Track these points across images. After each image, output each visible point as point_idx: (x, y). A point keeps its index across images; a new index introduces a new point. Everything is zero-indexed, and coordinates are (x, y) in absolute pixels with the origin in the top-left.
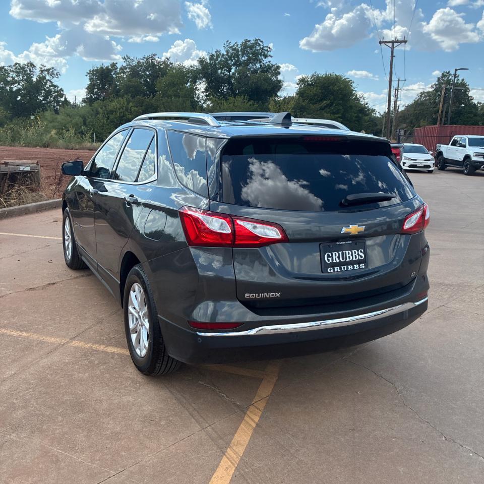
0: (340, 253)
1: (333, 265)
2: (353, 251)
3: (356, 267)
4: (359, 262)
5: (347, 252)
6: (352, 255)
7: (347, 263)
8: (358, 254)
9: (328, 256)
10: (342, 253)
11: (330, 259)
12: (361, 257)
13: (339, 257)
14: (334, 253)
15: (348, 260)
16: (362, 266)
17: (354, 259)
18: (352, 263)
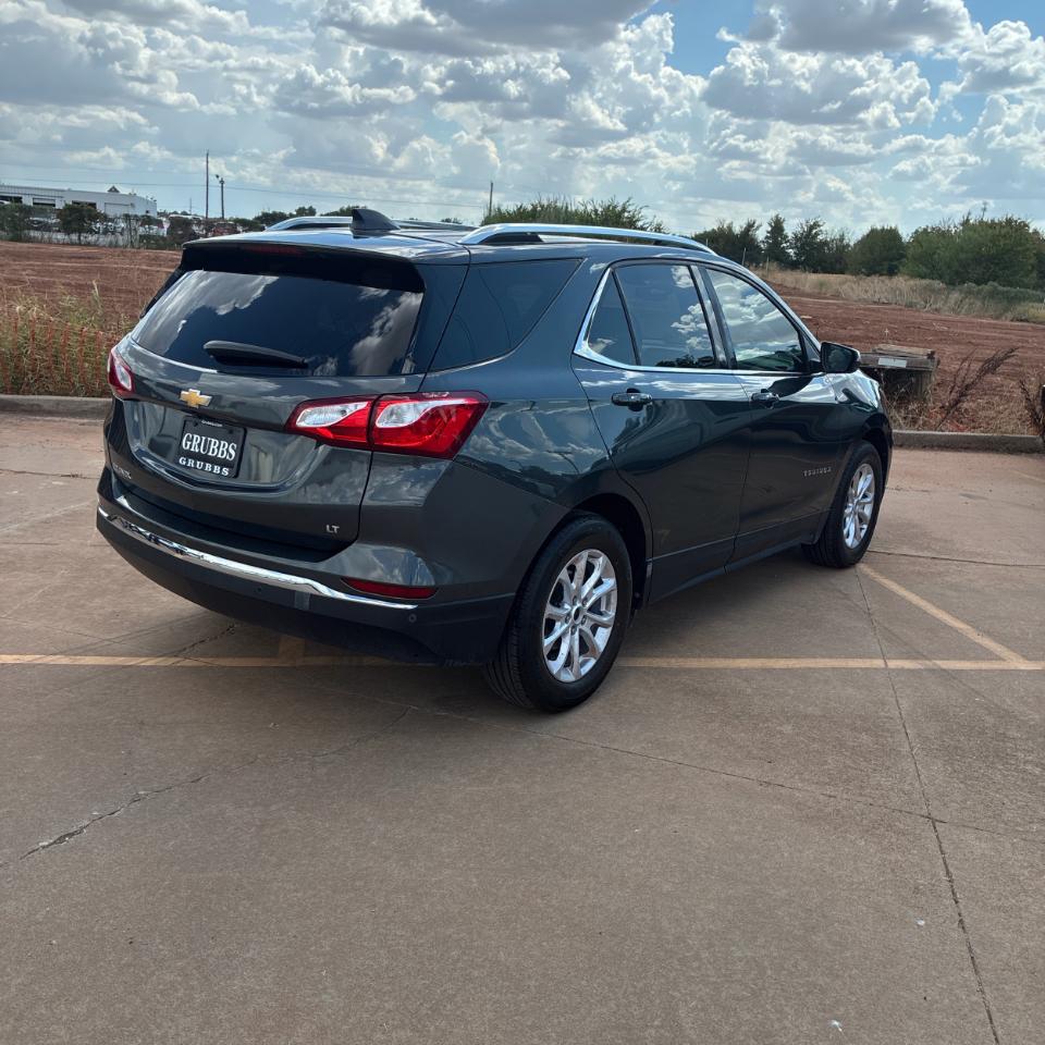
0: (204, 438)
1: (189, 455)
2: (222, 443)
3: (217, 469)
4: (223, 463)
5: (213, 440)
6: (218, 448)
7: (206, 459)
8: (227, 450)
9: (188, 439)
10: (206, 440)
11: (189, 443)
12: (231, 456)
13: (199, 445)
14: (195, 436)
15: (210, 454)
16: (226, 471)
17: (219, 456)
18: (214, 461)
